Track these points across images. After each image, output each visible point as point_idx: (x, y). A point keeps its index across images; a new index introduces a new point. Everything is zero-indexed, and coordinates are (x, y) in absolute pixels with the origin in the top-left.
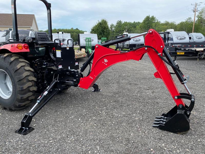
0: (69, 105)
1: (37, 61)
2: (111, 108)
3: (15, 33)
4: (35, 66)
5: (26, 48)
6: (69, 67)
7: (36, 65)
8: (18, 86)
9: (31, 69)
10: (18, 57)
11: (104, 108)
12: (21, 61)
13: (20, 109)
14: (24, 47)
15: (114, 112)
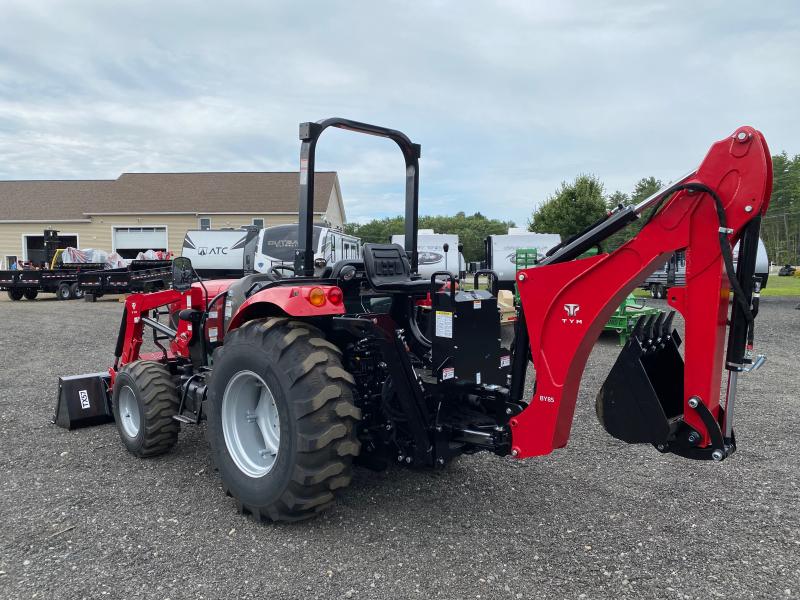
0: (472, 526)
1: (364, 343)
2: (652, 561)
3: (304, 250)
4: (354, 362)
5: (336, 299)
6: (478, 375)
7: (358, 358)
8: (300, 435)
9: (347, 374)
10: (306, 332)
11: (622, 554)
12: (317, 344)
13: (295, 519)
14: (330, 296)
15: (669, 581)
